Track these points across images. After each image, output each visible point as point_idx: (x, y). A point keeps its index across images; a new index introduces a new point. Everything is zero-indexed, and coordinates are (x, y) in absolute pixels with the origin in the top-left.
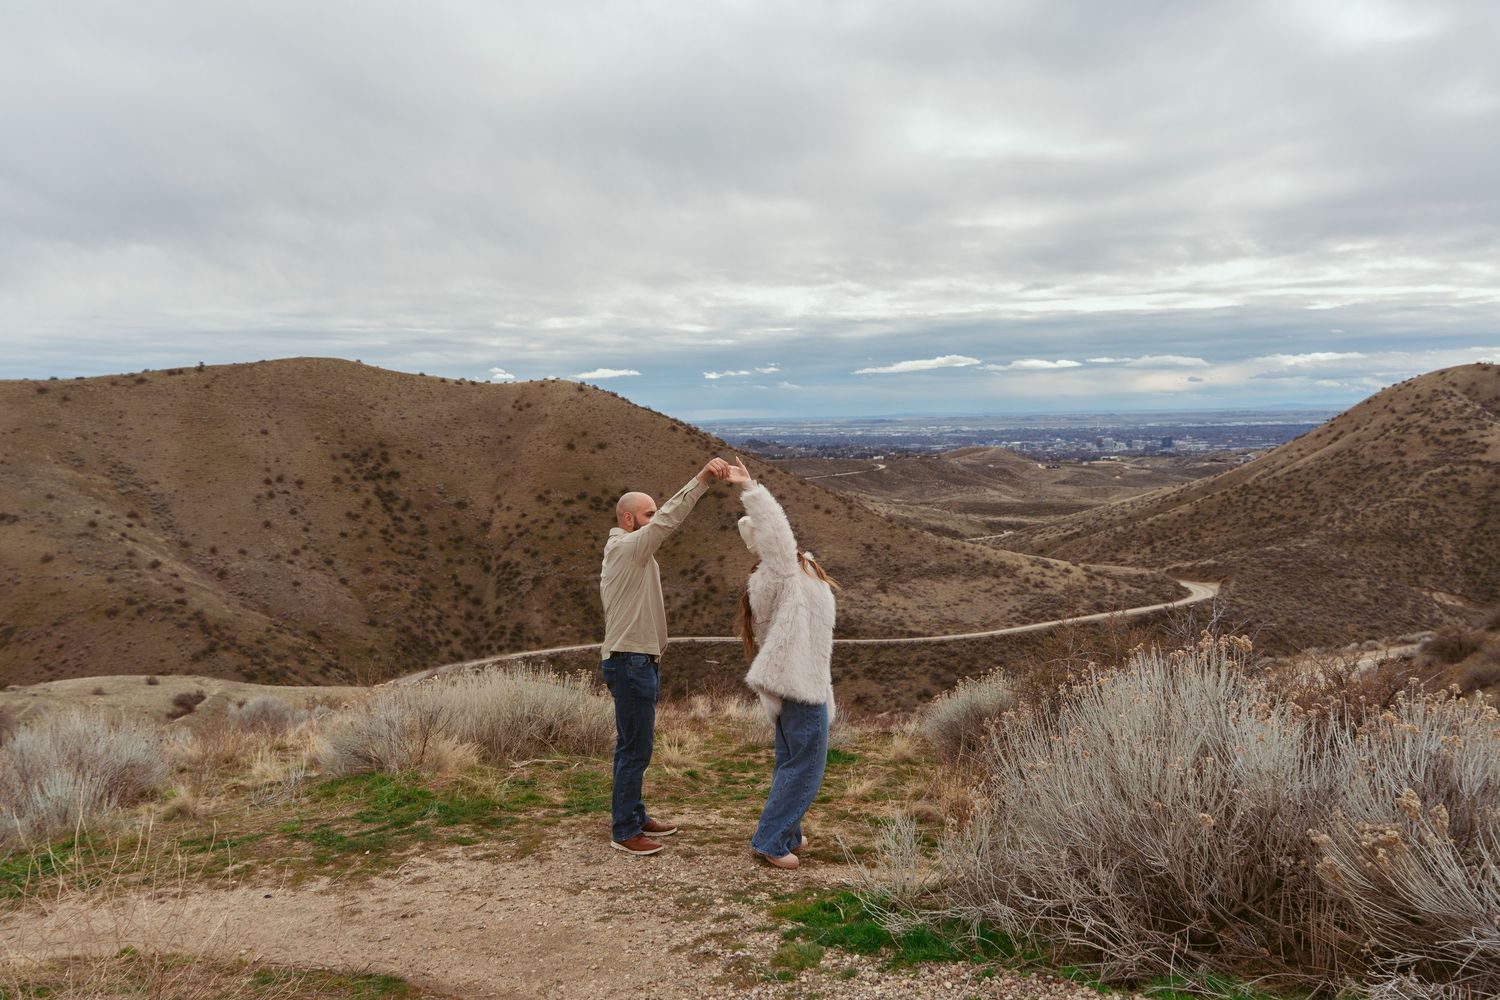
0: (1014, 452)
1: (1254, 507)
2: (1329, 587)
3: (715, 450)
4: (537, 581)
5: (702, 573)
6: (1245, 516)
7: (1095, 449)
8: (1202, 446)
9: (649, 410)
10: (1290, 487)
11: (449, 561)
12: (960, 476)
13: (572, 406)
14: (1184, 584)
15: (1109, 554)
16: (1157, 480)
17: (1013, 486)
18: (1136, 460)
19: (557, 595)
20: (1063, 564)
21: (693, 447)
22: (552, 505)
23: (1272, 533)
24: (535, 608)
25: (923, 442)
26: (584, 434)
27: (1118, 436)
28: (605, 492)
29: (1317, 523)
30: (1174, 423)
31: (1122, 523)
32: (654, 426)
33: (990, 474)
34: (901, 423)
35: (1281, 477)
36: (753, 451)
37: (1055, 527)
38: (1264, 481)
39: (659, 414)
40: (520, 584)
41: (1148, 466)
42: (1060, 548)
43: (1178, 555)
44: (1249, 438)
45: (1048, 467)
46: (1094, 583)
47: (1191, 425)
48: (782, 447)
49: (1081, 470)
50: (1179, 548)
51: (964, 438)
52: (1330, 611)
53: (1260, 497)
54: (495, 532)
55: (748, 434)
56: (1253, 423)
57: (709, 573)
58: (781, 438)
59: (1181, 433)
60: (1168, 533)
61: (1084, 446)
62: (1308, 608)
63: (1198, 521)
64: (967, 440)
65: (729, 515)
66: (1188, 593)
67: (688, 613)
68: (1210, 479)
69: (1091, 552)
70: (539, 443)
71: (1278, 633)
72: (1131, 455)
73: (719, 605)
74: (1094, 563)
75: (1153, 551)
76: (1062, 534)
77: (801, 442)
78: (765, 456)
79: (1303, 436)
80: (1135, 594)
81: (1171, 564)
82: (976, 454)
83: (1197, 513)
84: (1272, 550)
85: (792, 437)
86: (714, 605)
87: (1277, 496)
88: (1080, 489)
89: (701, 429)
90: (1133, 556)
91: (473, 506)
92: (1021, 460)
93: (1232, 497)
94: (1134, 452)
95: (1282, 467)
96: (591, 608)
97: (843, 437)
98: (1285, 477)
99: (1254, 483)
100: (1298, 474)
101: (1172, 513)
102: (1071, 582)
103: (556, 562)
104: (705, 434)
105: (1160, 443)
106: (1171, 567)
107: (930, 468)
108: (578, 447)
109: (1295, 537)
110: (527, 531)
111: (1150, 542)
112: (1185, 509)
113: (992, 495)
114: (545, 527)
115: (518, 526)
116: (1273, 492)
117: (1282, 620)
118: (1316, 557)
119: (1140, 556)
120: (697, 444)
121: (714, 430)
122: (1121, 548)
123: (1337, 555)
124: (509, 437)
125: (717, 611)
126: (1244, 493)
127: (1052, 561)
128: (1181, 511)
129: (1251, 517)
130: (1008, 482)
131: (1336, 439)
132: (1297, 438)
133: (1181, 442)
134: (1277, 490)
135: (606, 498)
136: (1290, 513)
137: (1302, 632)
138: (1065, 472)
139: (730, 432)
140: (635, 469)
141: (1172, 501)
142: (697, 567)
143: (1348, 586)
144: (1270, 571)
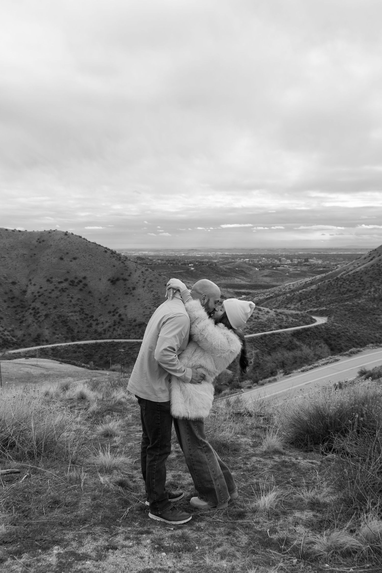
0: (246, 263)
1: (340, 287)
2: (370, 319)
3: (123, 261)
4: (47, 316)
5: (117, 313)
6: (337, 290)
7: (278, 262)
8: (320, 262)
9: (95, 243)
10: (354, 278)
11: (8, 307)
12: (224, 273)
13: (62, 242)
14: (314, 317)
15: (284, 305)
16: (302, 275)
17: (246, 277)
18: (294, 267)
19: (55, 322)
20: (266, 309)
21: (114, 259)
22: (53, 284)
23: (347, 297)
24: (46, 327)
25: (209, 259)
26: (67, 253)
27: (287, 257)
28: (76, 278)
29: (365, 293)
30: (309, 252)
31: (289, 292)
32: (97, 250)
33: (236, 272)
34: (200, 251)
35: (351, 274)
36: (139, 262)
37: (262, 294)
38: (344, 276)
39: (100, 245)
40: (39, 317)
41: (299, 270)
42: (265, 303)
43: (311, 306)
44: (338, 259)
45: (260, 270)
46: (279, 317)
47: (316, 253)
48: (151, 260)
49: (273, 271)
50: (312, 303)
51: (226, 257)
52: (370, 328)
53: (343, 283)
54: (28, 295)
55: (137, 254)
56: (339, 253)
57: (120, 312)
58: (150, 256)
59: (312, 257)
60: (307, 297)
61: (274, 261)
62: (361, 327)
63: (319, 292)
64: (227, 258)
65: (129, 288)
66: (315, 321)
67: (111, 329)
68: (324, 275)
69: (277, 304)
70: (48, 257)
71: (350, 337)
72: (292, 265)
73: (124, 326)
74: (278, 309)
75: (301, 304)
76: (265, 297)
77: (159, 258)
78: (144, 264)
79: (359, 258)
80: (295, 321)
81: (308, 309)
82: (231, 264)
83: (319, 289)
84: (348, 304)
85: (155, 256)
86: (122, 326)
87: (349, 282)
88: (272, 279)
89: (117, 252)
90: (294, 306)
91: (19, 284)
92: (249, 267)
93: (332, 282)
94: (294, 264)
95: (351, 270)
96: (70, 327)
97: (176, 256)
98: (352, 275)
99: (341, 277)
100: (357, 273)
101: (309, 289)
102: (269, 317)
103: (55, 308)
104: (119, 254)
105: (304, 260)
106: (309, 311)
107: (212, 269)
108: (65, 259)
109: (356, 299)
110: (42, 294)
111: (300, 301)
112: (314, 287)
113: (237, 281)
114: (50, 293)
115: (38, 292)
116: (348, 281)
117: (352, 332)
118: (364, 307)
119: (296, 306)
120: (115, 258)
121: (123, 253)
122: (289, 303)
123: (372, 306)
124: (35, 254)
125: (124, 329)
126: (337, 281)
127: (262, 308)
128: (312, 288)
129: (340, 290)
130: (243, 276)
131: (372, 260)
132: (357, 259)
133: (312, 260)
134: (349, 280)
135: (76, 281)
136: (354, 289)
137: (359, 336)
138: (266, 272)
139: (129, 253)
140: (89, 268)
141: (309, 284)
142: (115, 310)
143: (377, 318)
144: (347, 312)
